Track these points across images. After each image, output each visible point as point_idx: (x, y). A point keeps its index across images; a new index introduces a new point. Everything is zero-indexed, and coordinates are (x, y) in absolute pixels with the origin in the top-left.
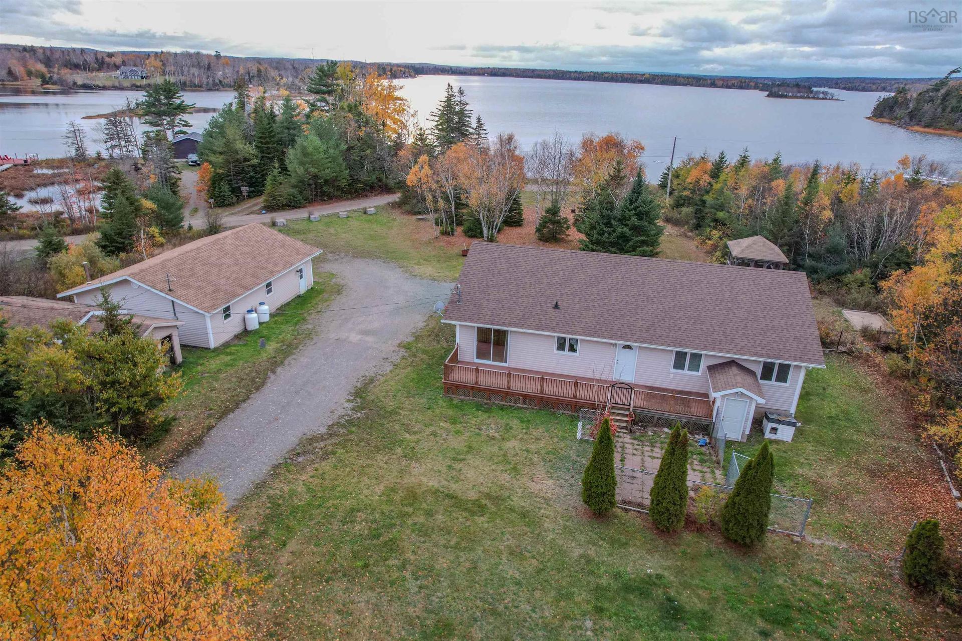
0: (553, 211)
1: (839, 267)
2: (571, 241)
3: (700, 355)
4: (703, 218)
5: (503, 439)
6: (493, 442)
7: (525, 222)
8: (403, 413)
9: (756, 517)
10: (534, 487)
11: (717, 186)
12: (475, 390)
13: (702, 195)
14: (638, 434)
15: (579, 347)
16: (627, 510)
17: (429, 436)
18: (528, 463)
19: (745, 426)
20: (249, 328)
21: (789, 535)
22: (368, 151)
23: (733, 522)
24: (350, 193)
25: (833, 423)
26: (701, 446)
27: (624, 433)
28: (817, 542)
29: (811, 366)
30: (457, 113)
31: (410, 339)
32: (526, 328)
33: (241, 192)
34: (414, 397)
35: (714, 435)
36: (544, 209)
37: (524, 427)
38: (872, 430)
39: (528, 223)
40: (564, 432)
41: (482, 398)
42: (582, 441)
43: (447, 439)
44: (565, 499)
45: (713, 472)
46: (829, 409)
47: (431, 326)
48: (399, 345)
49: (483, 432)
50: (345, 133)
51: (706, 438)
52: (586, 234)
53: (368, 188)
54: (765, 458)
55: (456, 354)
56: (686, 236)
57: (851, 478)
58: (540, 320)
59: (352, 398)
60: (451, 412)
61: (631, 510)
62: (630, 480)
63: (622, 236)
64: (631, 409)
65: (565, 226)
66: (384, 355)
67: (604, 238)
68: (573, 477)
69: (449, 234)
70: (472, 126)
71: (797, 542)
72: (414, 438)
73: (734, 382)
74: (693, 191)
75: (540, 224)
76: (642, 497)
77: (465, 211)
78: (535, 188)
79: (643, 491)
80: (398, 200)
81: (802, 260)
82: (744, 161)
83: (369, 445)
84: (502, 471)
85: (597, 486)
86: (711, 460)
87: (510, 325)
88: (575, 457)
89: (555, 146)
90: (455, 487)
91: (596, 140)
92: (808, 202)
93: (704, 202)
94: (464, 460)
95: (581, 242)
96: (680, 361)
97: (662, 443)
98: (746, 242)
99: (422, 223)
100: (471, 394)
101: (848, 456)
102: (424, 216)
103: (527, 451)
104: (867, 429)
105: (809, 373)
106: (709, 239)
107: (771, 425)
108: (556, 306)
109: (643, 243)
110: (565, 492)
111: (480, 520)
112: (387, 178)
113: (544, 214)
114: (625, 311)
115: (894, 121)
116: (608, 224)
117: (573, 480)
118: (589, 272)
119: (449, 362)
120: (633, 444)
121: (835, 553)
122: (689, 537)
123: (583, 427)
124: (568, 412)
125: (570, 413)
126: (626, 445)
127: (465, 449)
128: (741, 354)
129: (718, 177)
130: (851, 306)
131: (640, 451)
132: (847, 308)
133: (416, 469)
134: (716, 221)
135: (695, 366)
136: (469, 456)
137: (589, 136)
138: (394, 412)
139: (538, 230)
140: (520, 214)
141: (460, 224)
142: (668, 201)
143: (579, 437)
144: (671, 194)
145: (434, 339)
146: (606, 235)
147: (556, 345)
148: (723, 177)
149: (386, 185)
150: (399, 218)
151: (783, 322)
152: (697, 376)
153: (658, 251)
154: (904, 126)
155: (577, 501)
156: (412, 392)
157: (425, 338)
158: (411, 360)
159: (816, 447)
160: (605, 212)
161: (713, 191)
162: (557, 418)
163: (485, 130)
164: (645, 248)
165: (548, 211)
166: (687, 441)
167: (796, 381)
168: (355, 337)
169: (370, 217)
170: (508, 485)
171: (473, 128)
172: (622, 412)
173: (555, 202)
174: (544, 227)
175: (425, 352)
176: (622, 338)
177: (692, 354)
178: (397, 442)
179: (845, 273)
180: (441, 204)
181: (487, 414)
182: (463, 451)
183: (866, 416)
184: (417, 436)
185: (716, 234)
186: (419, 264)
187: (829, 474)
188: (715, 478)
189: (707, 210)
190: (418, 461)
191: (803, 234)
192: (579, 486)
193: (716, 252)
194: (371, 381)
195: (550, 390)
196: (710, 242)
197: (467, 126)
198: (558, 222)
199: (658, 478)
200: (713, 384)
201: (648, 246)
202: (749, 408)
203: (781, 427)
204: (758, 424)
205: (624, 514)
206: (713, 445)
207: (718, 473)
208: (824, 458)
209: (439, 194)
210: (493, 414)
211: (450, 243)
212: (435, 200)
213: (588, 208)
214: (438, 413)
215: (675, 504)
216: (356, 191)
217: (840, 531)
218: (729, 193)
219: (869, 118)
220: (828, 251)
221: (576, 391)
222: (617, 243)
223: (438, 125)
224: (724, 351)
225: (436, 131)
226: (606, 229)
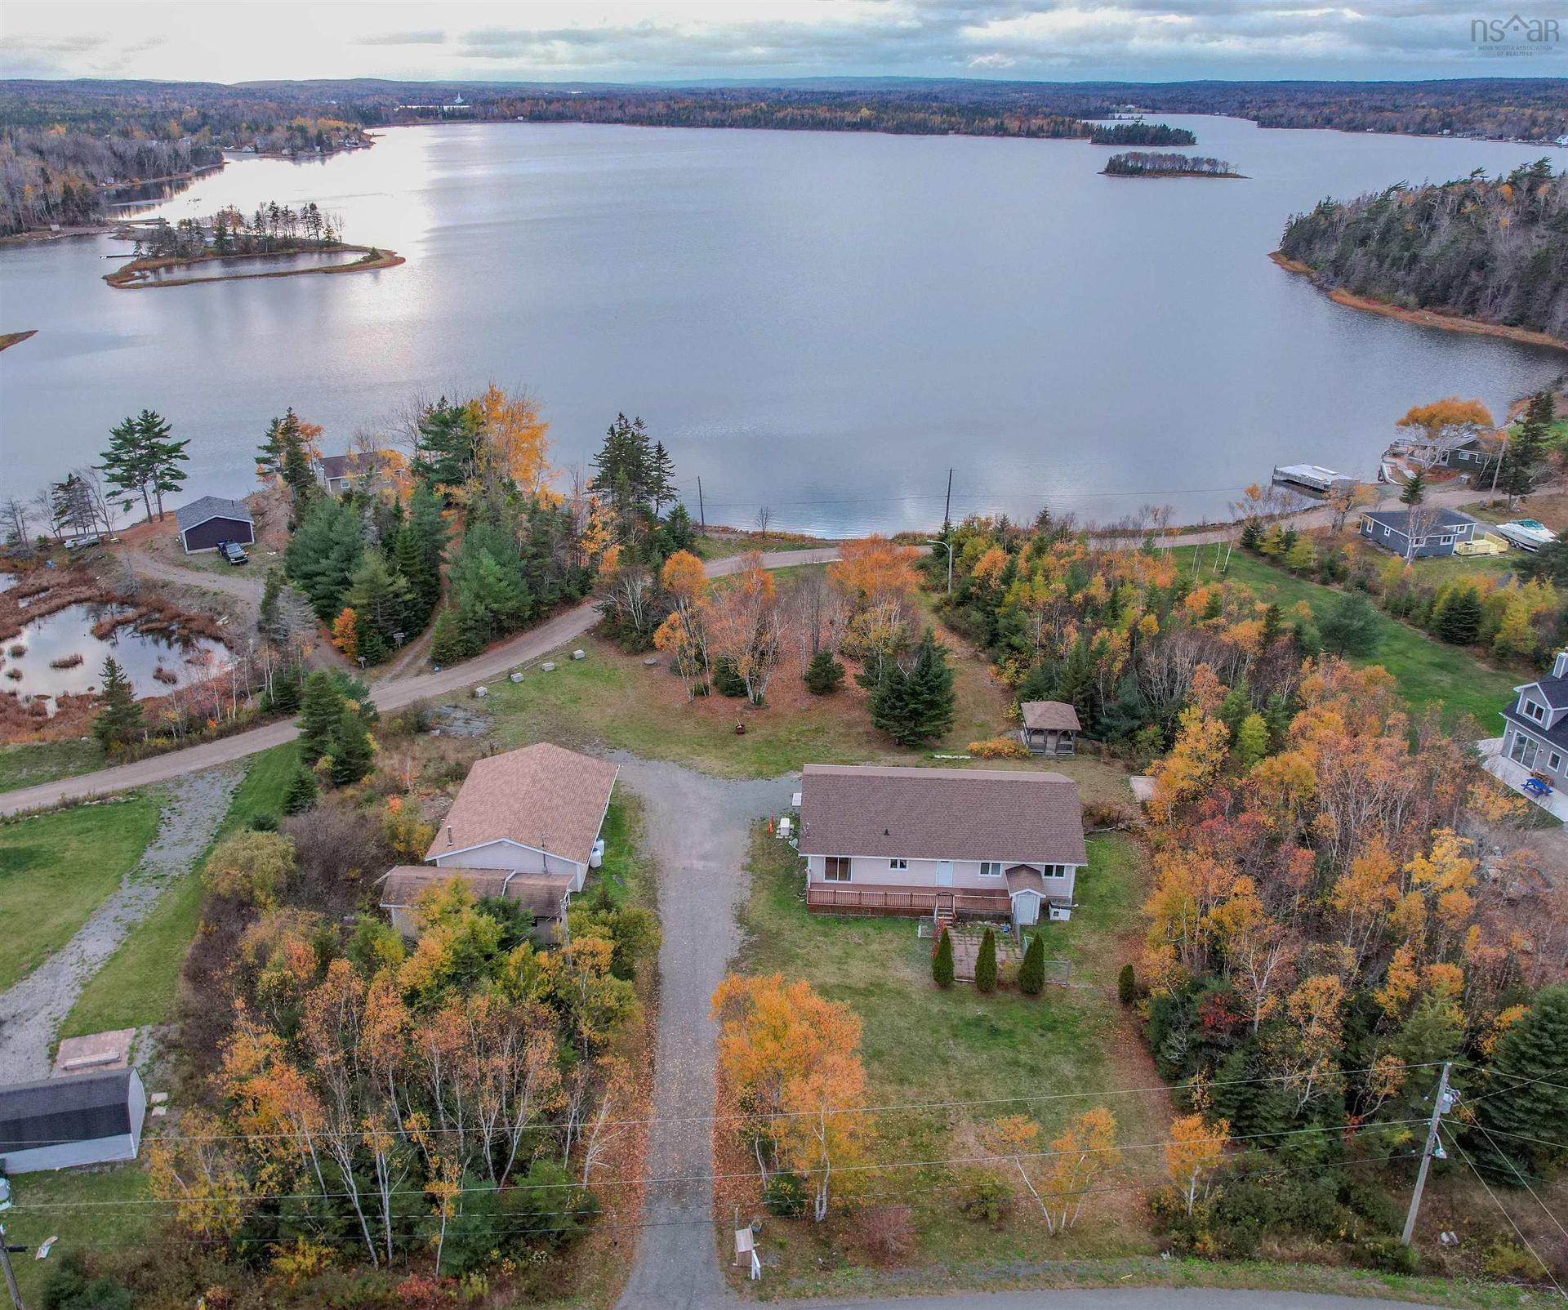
3: (998, 864)
4: (996, 634)
5: (866, 943)
6: (860, 946)
8: (786, 933)
9: (1037, 976)
10: (899, 974)
11: (1009, 599)
12: (832, 908)
14: (961, 928)
15: (907, 865)
16: (961, 981)
17: (814, 947)
18: (890, 958)
19: (1035, 912)
20: (594, 866)
21: (1059, 985)
22: (549, 559)
23: (1025, 980)
25: (1102, 900)
26: (1004, 931)
27: (951, 928)
28: (1076, 986)
29: (1078, 865)
31: (748, 859)
32: (864, 854)
33: (394, 641)
34: (787, 918)
35: (1013, 922)
37: (878, 931)
40: (908, 932)
41: (841, 913)
42: (924, 938)
43: (827, 948)
44: (921, 980)
45: (1013, 949)
46: (1101, 888)
47: (758, 842)
48: (742, 868)
49: (850, 940)
51: (1008, 925)
55: (804, 878)
56: (978, 659)
58: (876, 847)
59: (739, 924)
60: (820, 927)
61: (964, 981)
62: (959, 960)
64: (954, 910)
66: (735, 879)
68: (922, 964)
69: (703, 695)
71: (1064, 987)
72: (804, 951)
73: (1024, 883)
74: (982, 588)
75: (811, 674)
76: (970, 972)
79: (970, 968)
83: (776, 960)
84: (874, 966)
86: (1012, 941)
87: (853, 854)
88: (920, 950)
90: (848, 981)
93: (996, 617)
94: (846, 961)
96: (985, 868)
97: (978, 933)
98: (1039, 708)
99: (654, 672)
100: (832, 911)
101: (1107, 926)
102: (654, 659)
103: (886, 950)
105: (1078, 870)
106: (1005, 669)
107: (1054, 908)
108: (886, 833)
110: (919, 976)
111: (873, 999)
112: (569, 585)
116: (899, 698)
117: (923, 967)
119: (810, 888)
120: (957, 935)
121: (1085, 990)
122: (1000, 993)
123: (922, 927)
124: (908, 916)
125: (910, 917)
126: (953, 938)
127: (844, 954)
128: (1029, 861)
129: (1010, 585)
131: (962, 940)
132: (1135, 773)
134: (1011, 646)
135: (996, 871)
136: (849, 959)
138: (778, 932)
139: (807, 679)
143: (920, 935)
147: (890, 864)
148: (1015, 588)
149: (570, 596)
150: (621, 664)
151: (1058, 830)
152: (999, 878)
155: (930, 980)
156: (782, 914)
157: (760, 856)
158: (761, 883)
159: (1085, 922)
160: (895, 686)
162: (899, 922)
167: (1070, 876)
168: (698, 864)
169: (583, 666)
170: (882, 975)
172: (947, 912)
174: (815, 675)
175: (768, 873)
176: (940, 856)
177: (993, 863)
178: (794, 955)
179: (1139, 729)
181: (847, 925)
182: (842, 955)
184: (806, 949)
185: (1012, 666)
187: (1092, 940)
188: (1015, 954)
189: (1000, 631)
190: (815, 966)
191: (1096, 688)
192: (930, 969)
194: (743, 906)
195: (892, 902)
196: (1006, 675)
200: (1010, 883)
202: (1037, 898)
203: (1061, 910)
204: (1045, 908)
205: (960, 984)
206: (1012, 930)
207: (1016, 948)
208: (1090, 930)
210: (852, 924)
211: (710, 712)
214: (810, 928)
215: (990, 974)
217: (1091, 977)
218: (1022, 613)
219: (1274, 256)
221: (911, 901)
224: (1016, 859)
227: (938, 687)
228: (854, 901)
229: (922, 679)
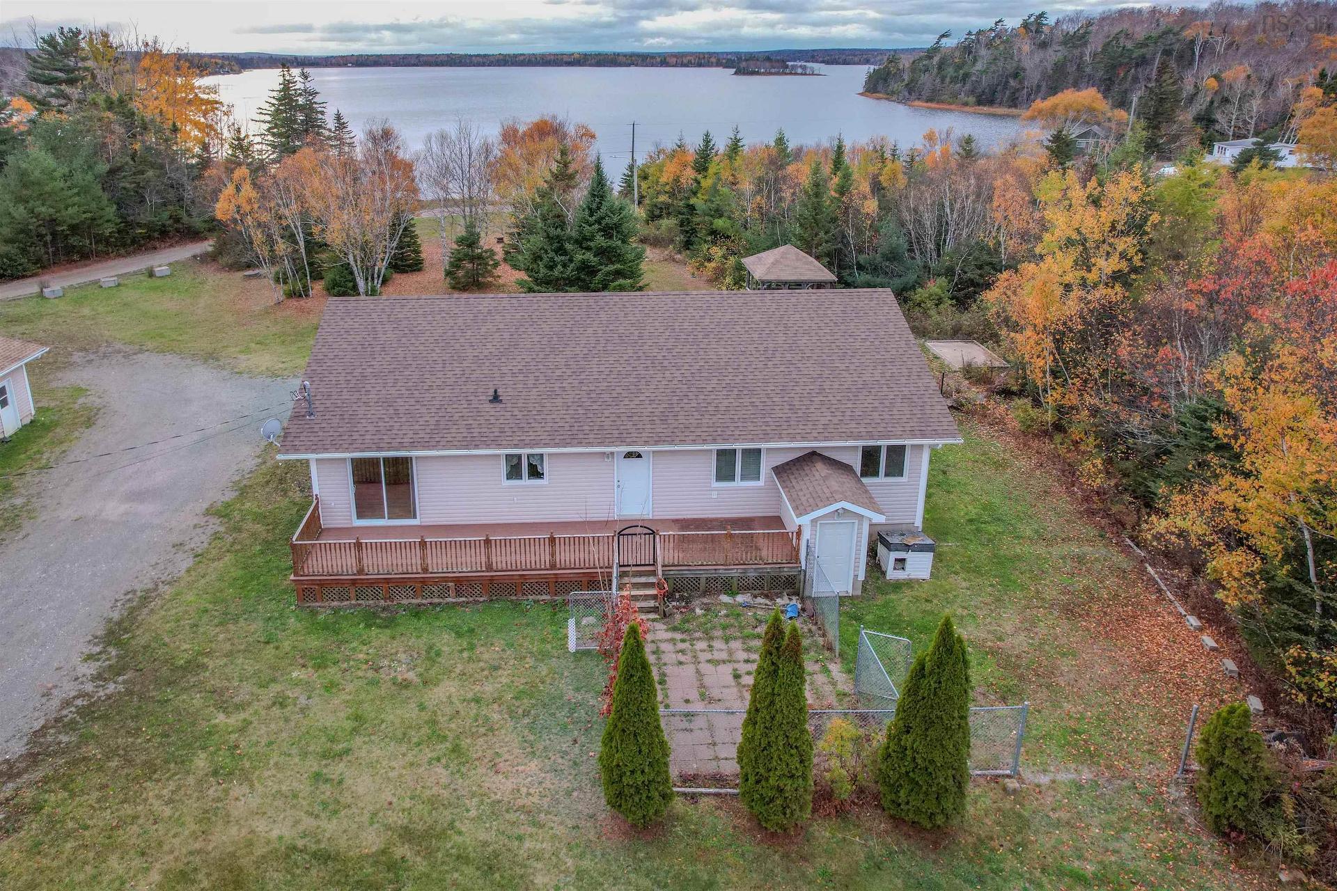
0: (470, 241)
1: (904, 279)
2: (503, 285)
3: (759, 451)
4: (694, 231)
5: (425, 683)
6: (406, 693)
7: (426, 264)
8: (211, 665)
9: (950, 772)
10: (501, 786)
11: (707, 183)
12: (360, 585)
13: (688, 198)
14: (678, 617)
15: (546, 468)
16: (694, 798)
17: (268, 708)
18: (482, 730)
19: (857, 567)
21: (996, 779)
22: (150, 173)
23: (907, 787)
24: (124, 245)
25: (978, 530)
26: (791, 618)
27: (654, 620)
28: (1044, 780)
29: (940, 442)
30: (301, 108)
31: (230, 496)
32: (444, 448)
34: (236, 621)
35: (807, 593)
36: (454, 239)
37: (465, 644)
38: (1037, 532)
39: (432, 264)
40: (543, 641)
41: (376, 598)
42: (581, 654)
43: (307, 708)
44: (568, 801)
45: (826, 670)
46: (965, 508)
48: (208, 512)
49: (383, 674)
50: (104, 145)
51: (795, 601)
52: (527, 270)
53: (156, 234)
54: (950, 651)
55: (315, 518)
56: (674, 260)
57: (1042, 629)
58: (469, 427)
59: (98, 649)
60: (314, 642)
61: (701, 794)
62: (685, 725)
63: (586, 268)
64: (660, 573)
65: (491, 263)
66: (175, 538)
67: (556, 273)
68: (575, 741)
69: (300, 296)
70: (328, 127)
71: (1015, 791)
72: (234, 720)
73: (826, 490)
74: (672, 195)
75: (452, 264)
76: (717, 758)
77: (324, 256)
78: (438, 213)
79: (715, 744)
80: (210, 249)
81: (850, 275)
82: (735, 148)
83: (129, 762)
84: (430, 763)
85: (633, 772)
86: (815, 644)
87: (413, 445)
88: (571, 693)
89: (460, 141)
91: (522, 129)
92: (842, 190)
93: (692, 208)
94: (347, 751)
95: (521, 283)
96: (725, 465)
97: (724, 628)
98: (770, 256)
99: (254, 282)
100: (353, 595)
101: (1023, 588)
102: (257, 271)
103: (477, 700)
104: (1028, 533)
105: (936, 457)
106: (709, 260)
107: (894, 555)
108: (496, 398)
109: (619, 274)
110: (565, 784)
112: (190, 215)
113: (456, 247)
114: (619, 390)
115: (891, 95)
116: (561, 250)
117: (577, 749)
118: (546, 328)
119: (301, 537)
120: (672, 640)
121: (1080, 796)
122: (824, 831)
123: (578, 623)
124: (544, 597)
125: (547, 597)
126: (663, 646)
127: (349, 725)
128: (826, 439)
129: (706, 169)
130: (935, 335)
131: (690, 654)
132: (932, 338)
133: (242, 798)
134: (714, 233)
135: (752, 471)
136: (359, 740)
137: (511, 123)
138: (193, 666)
139: (448, 273)
140: (417, 252)
141: (316, 276)
142: (639, 212)
143: (572, 646)
144: (640, 203)
145: (276, 489)
146: (559, 267)
147: (503, 468)
148: (712, 169)
149: (189, 228)
150: (213, 278)
151: (877, 373)
152: (760, 488)
153: (641, 284)
154: (904, 101)
155: (594, 800)
156: (232, 609)
157: (258, 489)
158: (230, 539)
159: (970, 580)
160: (553, 232)
161: (702, 191)
162: (524, 613)
163: (350, 132)
164: (621, 281)
165: (461, 241)
166: (799, 644)
167: (919, 469)
168: (114, 509)
169: (158, 283)
170: (445, 793)
171: (330, 130)
172: (643, 580)
173: (471, 227)
174: (458, 267)
175: (259, 518)
176: (623, 442)
177: (745, 451)
178: (197, 739)
179: (913, 288)
180: (282, 247)
181: (388, 632)
182: (344, 730)
183: (1019, 508)
184: (242, 716)
185: (717, 252)
186: (247, 350)
187: (1008, 628)
188: (834, 684)
189: (696, 219)
190: (246, 778)
191: (844, 237)
193: (724, 278)
194: (145, 599)
196: (713, 264)
197: (320, 127)
198: (480, 257)
199: (750, 728)
200: (792, 500)
201: (625, 277)
202: (860, 533)
203: (910, 556)
204: (869, 555)
205: (690, 809)
206: (810, 612)
207: (835, 668)
208: (988, 600)
209: (275, 230)
210: (401, 629)
211: (302, 310)
212: (270, 240)
213: (525, 229)
214: (288, 648)
215: (792, 776)
216: (134, 242)
217: (1069, 743)
218: (725, 190)
219: (861, 94)
220: (886, 258)
221: (553, 555)
222: (579, 279)
223: (270, 128)
224: (798, 437)
225: (270, 138)
226: (558, 259)
227: (617, 226)
228: (409, 563)
229: (591, 215)
